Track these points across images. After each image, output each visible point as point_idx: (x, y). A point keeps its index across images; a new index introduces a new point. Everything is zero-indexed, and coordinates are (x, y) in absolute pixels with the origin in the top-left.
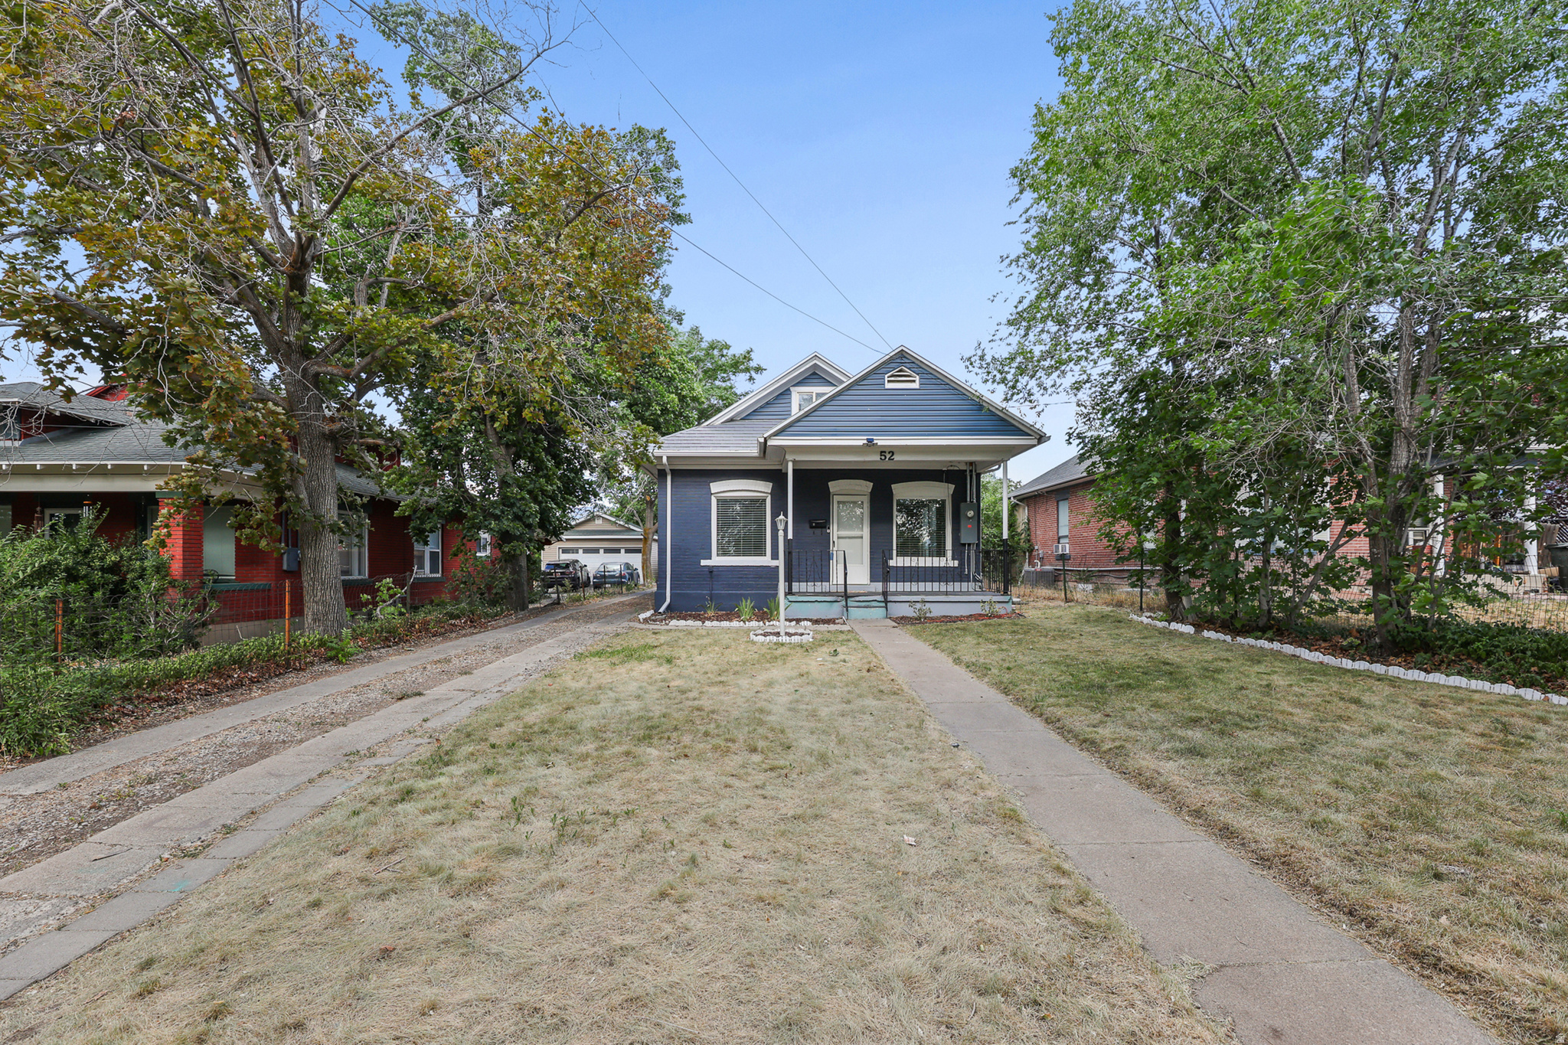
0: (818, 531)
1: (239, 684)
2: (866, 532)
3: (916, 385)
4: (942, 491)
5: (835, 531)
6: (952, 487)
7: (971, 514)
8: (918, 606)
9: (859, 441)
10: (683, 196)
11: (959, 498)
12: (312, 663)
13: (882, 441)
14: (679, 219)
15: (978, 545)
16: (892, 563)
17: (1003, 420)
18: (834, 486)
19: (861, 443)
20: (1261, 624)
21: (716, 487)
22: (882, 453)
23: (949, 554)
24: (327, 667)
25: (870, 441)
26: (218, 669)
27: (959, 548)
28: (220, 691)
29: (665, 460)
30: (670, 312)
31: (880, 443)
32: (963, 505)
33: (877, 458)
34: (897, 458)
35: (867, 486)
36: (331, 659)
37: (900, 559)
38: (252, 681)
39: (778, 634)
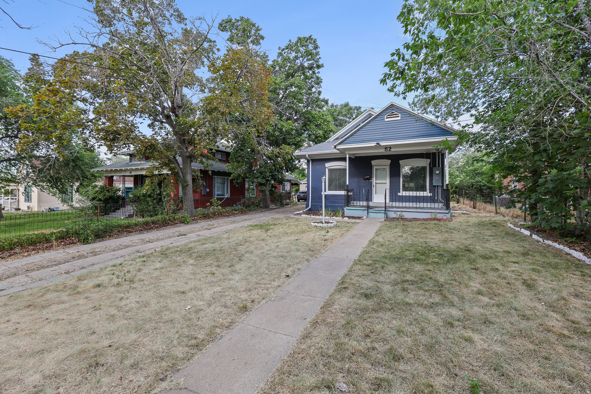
0: (367, 181)
1: (152, 228)
2: (388, 181)
3: (399, 118)
4: (424, 163)
5: (374, 181)
6: (429, 160)
7: (437, 172)
8: (399, 213)
9: (373, 144)
10: (320, 58)
11: (433, 165)
12: (177, 223)
13: (383, 143)
14: (319, 67)
15: (442, 186)
16: (400, 194)
17: (443, 129)
18: (374, 162)
19: (373, 145)
20: (576, 233)
21: (328, 165)
22: (386, 148)
23: (428, 190)
24: (181, 225)
25: (378, 144)
26: (147, 224)
27: (433, 188)
28: (146, 230)
29: (307, 156)
30: (322, 101)
31: (382, 144)
32: (434, 168)
33: (383, 150)
34: (392, 150)
35: (388, 162)
36: (183, 222)
37: (404, 192)
38: (156, 228)
39: (322, 222)
